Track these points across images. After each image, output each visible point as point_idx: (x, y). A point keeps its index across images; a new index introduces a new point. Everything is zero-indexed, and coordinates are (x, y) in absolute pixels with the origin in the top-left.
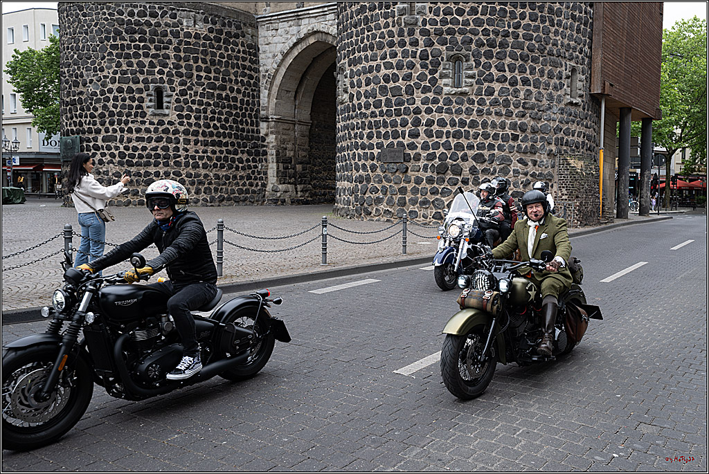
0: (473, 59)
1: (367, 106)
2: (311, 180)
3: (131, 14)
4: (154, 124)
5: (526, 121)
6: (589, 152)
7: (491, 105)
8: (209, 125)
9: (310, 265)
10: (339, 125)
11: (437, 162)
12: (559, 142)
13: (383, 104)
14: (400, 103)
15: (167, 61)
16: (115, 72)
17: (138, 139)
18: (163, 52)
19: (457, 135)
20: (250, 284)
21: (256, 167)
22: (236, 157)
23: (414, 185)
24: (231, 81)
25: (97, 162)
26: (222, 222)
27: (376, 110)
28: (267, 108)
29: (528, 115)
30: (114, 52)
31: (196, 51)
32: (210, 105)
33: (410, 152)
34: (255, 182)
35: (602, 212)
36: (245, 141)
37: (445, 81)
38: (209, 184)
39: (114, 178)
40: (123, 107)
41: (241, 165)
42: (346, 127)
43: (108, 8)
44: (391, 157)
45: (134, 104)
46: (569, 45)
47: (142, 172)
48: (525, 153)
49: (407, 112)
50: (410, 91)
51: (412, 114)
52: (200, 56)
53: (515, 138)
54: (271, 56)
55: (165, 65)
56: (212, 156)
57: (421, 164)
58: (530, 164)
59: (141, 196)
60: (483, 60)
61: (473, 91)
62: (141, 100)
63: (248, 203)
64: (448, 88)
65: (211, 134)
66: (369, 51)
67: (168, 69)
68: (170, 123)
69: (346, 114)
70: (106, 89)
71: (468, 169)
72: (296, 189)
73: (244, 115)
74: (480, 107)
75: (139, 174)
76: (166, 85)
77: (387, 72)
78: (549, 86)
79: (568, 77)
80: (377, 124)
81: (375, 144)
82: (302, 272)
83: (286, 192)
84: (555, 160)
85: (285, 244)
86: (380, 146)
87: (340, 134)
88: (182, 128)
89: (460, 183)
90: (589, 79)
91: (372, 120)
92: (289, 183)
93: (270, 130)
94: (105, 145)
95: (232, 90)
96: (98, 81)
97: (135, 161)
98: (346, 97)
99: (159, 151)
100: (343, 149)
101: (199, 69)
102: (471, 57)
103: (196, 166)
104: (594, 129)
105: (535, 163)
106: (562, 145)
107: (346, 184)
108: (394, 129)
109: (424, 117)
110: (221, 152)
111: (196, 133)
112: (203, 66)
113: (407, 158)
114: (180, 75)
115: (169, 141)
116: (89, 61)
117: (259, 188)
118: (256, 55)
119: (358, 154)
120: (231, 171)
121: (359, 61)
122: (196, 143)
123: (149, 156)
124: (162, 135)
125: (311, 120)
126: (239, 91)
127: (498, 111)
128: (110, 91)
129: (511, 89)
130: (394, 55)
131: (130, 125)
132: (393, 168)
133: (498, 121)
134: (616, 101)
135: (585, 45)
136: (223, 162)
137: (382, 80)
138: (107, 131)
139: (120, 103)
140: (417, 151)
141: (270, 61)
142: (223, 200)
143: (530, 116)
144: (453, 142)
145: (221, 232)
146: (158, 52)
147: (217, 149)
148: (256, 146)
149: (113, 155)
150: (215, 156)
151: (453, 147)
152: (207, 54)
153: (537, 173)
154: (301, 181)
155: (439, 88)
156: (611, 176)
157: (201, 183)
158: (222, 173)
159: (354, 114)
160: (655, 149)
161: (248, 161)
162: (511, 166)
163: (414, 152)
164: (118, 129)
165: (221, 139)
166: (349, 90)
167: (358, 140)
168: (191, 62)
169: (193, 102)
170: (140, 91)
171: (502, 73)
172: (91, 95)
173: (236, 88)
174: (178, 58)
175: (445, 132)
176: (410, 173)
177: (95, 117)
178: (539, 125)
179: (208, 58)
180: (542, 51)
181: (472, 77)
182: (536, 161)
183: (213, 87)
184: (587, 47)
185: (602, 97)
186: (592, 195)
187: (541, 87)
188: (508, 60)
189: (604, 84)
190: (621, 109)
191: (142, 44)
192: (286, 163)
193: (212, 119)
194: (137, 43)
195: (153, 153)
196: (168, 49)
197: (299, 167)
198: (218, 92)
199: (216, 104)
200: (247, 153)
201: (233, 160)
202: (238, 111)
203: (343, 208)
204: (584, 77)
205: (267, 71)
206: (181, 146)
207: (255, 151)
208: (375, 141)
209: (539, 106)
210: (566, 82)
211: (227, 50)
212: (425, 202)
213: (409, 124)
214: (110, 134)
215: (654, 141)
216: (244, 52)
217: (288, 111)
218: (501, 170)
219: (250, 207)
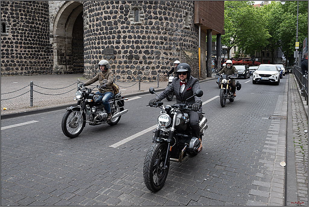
0: (143, 9)
1: (97, 30)
2: (73, 63)
5: (166, 36)
6: (194, 49)
7: (151, 29)
8: (27, 39)
9: (72, 100)
10: (85, 39)
11: (128, 54)
12: (181, 45)
13: (104, 29)
14: (112, 29)
15: (7, 11)
18: (5, 7)
19: (137, 42)
20: (45, 109)
21: (48, 58)
22: (39, 53)
23: (118, 64)
24: (36, 20)
26: (33, 82)
27: (101, 32)
28: (53, 32)
29: (167, 33)
31: (20, 7)
32: (27, 30)
33: (116, 50)
34: (48, 64)
35: (201, 75)
36: (43, 46)
37: (131, 19)
38: (27, 66)
41: (41, 57)
42: (88, 40)
44: (108, 52)
46: (184, 3)
48: (167, 49)
49: (115, 32)
50: (116, 23)
51: (117, 33)
52: (22, 9)
53: (162, 43)
54: (54, 9)
55: (6, 13)
56: (28, 53)
57: (121, 55)
58: (169, 54)
60: (147, 9)
61: (143, 23)
63: (45, 74)
64: (133, 22)
65: (28, 43)
66: (98, 6)
67: (8, 15)
68: (9, 39)
69: (88, 34)
71: (142, 57)
72: (66, 67)
73: (42, 35)
74: (147, 30)
76: (7, 22)
77: (106, 15)
78: (176, 21)
79: (184, 17)
80: (102, 38)
81: (101, 47)
82: (69, 104)
83: (62, 68)
84: (179, 52)
85: (61, 91)
86: (103, 47)
87: (85, 43)
88: (14, 41)
89: (138, 63)
90: (194, 18)
91: (100, 36)
92: (63, 65)
93: (54, 41)
95: (37, 24)
98: (88, 26)
99: (4, 52)
100: (87, 49)
101: (22, 15)
102: (142, 8)
103: (21, 58)
104: (196, 39)
105: (171, 54)
106: (182, 46)
107: (88, 64)
108: (109, 40)
109: (122, 35)
110: (32, 51)
111: (21, 43)
112: (24, 13)
113: (115, 53)
114: (13, 17)
115: (9, 47)
117: (49, 67)
118: (47, 8)
119: (94, 51)
120: (37, 60)
121: (93, 10)
122: (21, 47)
124: (5, 44)
125: (72, 36)
126: (40, 24)
127: (154, 31)
129: (160, 22)
130: (109, 8)
132: (109, 57)
133: (154, 36)
134: (205, 27)
135: (191, 3)
136: (33, 56)
137: (103, 19)
140: (120, 49)
141: (54, 11)
142: (33, 73)
143: (168, 34)
144: (135, 45)
145: (32, 87)
146: (3, 7)
147: (30, 50)
148: (48, 48)
150: (30, 53)
151: (135, 47)
152: (25, 8)
153: (172, 58)
154: (69, 63)
155: (128, 22)
156: (204, 59)
157: (23, 65)
158: (33, 60)
159: (91, 34)
160: (223, 47)
161: (44, 55)
162: (161, 55)
163: (118, 50)
165: (32, 45)
166: (89, 23)
167: (93, 45)
168: (18, 12)
169: (19, 29)
171: (156, 15)
173: (38, 23)
174: (12, 10)
175: (131, 41)
176: (116, 59)
178: (172, 38)
179: (26, 10)
180: (173, 5)
181: (143, 17)
182: (172, 53)
183: (28, 22)
184: (192, 3)
185: (199, 25)
186: (196, 67)
187: (173, 21)
188: (158, 10)
189: (200, 19)
190: (207, 30)
192: (61, 56)
193: (28, 37)
196: (8, 6)
197: (67, 57)
198: (30, 25)
199: (30, 30)
200: (44, 51)
201: (38, 55)
202: (40, 33)
203: (87, 75)
204: (191, 16)
205: (52, 15)
206: (14, 49)
207: (48, 50)
208: (101, 45)
209: (172, 29)
210: (183, 19)
211: (34, 6)
212: (123, 72)
213: (116, 38)
215: (222, 44)
216: (42, 7)
217: (62, 33)
218: (156, 57)
219: (46, 75)
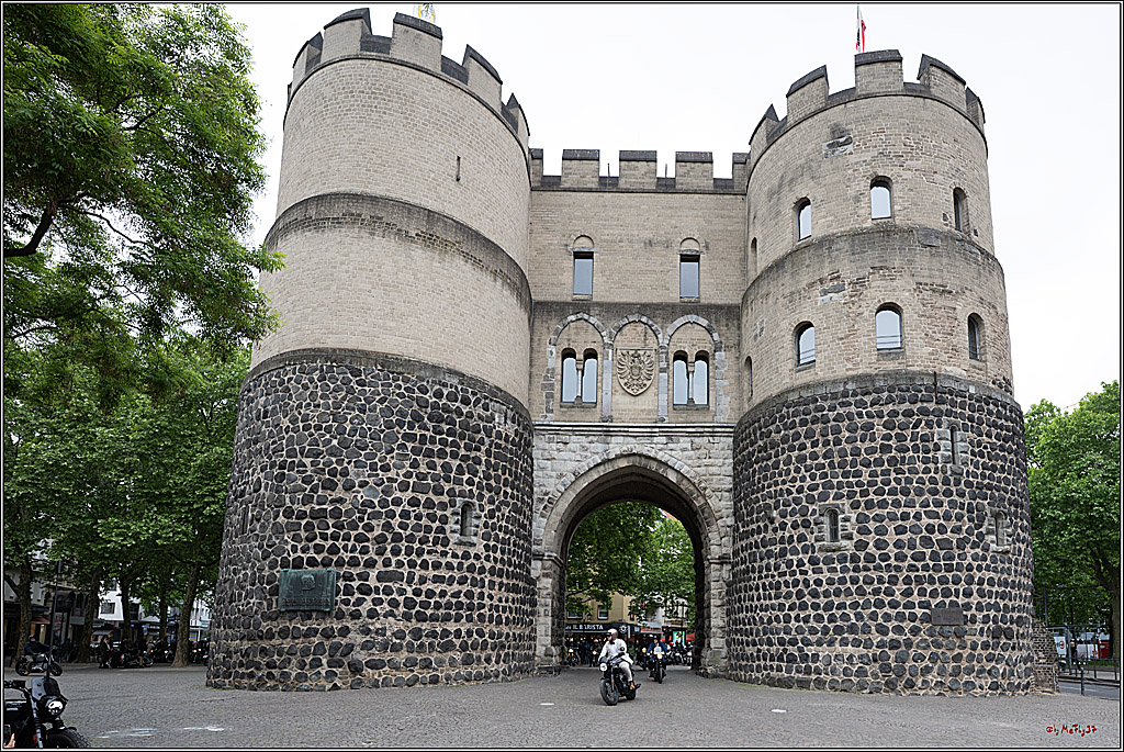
3: (439, 395)
4: (458, 558)
15: (478, 467)
16: (408, 475)
17: (437, 579)
25: (365, 614)
28: (542, 542)
30: (410, 445)
39: (394, 640)
40: (417, 528)
43: (406, 380)
45: (434, 526)
47: (439, 630)
55: (475, 473)
59: (435, 669)
62: (444, 520)
67: (478, 479)
68: (477, 557)
70: (390, 499)
75: (433, 634)
76: (475, 500)
94: (381, 586)
96: (378, 485)
97: (429, 612)
99: (462, 599)
111: (501, 574)
112: (510, 479)
114: (490, 488)
116: (363, 453)
123: (449, 606)
124: (467, 574)
128: (397, 502)
131: (425, 557)
138: (387, 563)
139: (412, 522)
146: (469, 453)
149: (394, 603)
152: (513, 465)
164: (405, 561)
170: (443, 506)
172: (362, 505)
174: (489, 465)
177: (368, 540)
191: (450, 439)
194: (444, 436)
195: (454, 601)
196: (479, 451)
205: (546, 494)
206: (486, 591)
214: (391, 569)
